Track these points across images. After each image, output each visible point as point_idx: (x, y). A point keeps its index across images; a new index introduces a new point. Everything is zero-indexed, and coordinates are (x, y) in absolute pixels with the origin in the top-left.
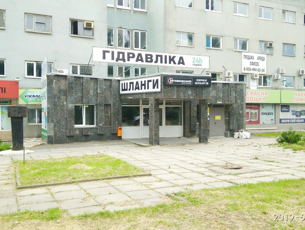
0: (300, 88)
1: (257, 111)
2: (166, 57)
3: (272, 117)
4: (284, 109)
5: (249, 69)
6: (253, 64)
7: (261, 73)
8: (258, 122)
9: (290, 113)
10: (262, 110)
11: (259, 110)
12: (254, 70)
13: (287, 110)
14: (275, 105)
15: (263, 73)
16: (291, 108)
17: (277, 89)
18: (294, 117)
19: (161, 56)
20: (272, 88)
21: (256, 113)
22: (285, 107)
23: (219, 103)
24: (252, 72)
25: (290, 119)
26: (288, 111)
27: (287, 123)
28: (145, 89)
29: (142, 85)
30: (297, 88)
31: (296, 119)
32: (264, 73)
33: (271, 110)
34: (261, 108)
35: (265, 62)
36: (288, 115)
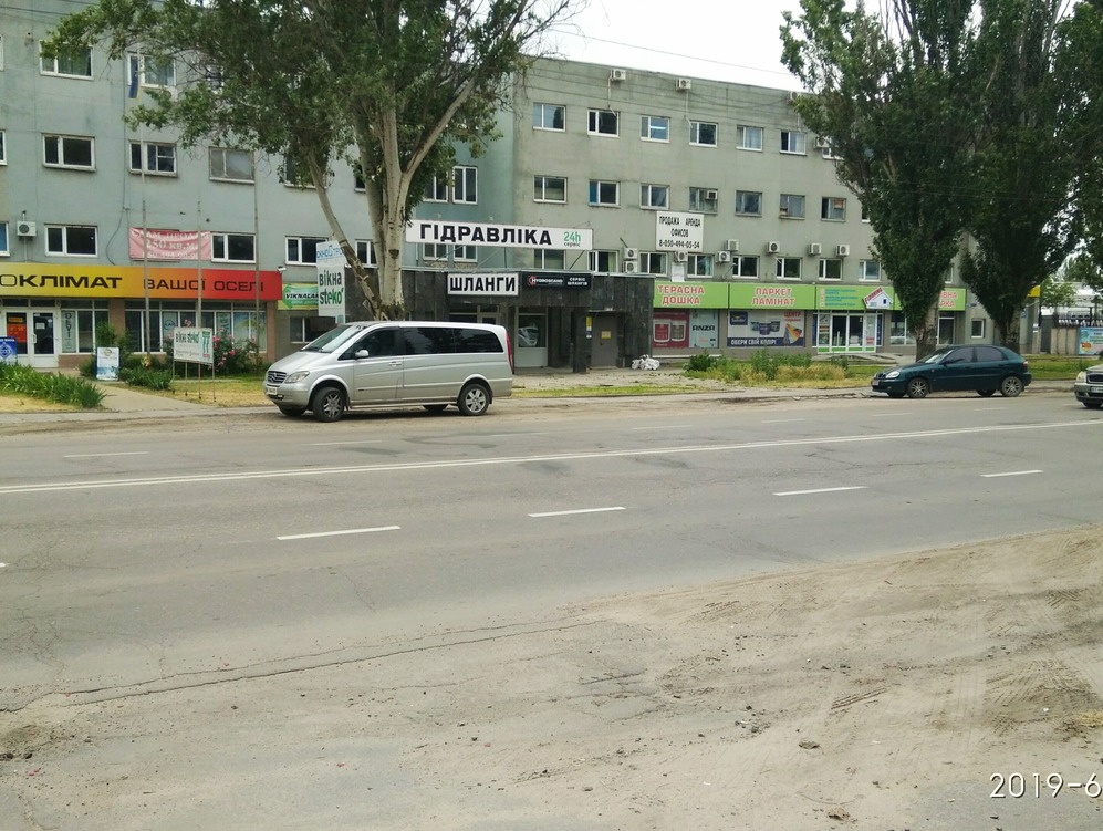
0: (769, 277)
1: (683, 323)
2: (520, 231)
3: (713, 334)
4: (737, 319)
5: (669, 243)
6: (677, 232)
7: (692, 249)
8: (685, 344)
9: (749, 326)
10: (695, 322)
11: (688, 321)
12: (678, 244)
13: (741, 320)
14: (718, 312)
15: (697, 250)
16: (751, 318)
17: (723, 280)
18: (757, 334)
19: (512, 231)
20: (714, 280)
21: (682, 327)
22: (739, 315)
23: (608, 310)
24: (674, 248)
25: (748, 339)
26: (745, 323)
27: (743, 345)
28: (493, 289)
29: (488, 284)
30: (763, 278)
31: (760, 339)
32: (699, 250)
33: (710, 321)
34: (691, 316)
35: (701, 228)
36: (745, 331)
